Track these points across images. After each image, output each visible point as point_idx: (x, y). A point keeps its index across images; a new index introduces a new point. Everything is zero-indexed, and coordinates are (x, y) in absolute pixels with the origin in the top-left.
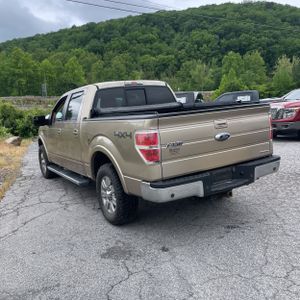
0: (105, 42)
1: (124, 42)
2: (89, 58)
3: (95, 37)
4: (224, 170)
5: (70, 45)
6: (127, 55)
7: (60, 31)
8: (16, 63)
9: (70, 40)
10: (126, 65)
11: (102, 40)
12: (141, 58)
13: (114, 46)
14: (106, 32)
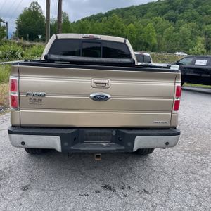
0: (179, 13)
1: (194, 13)
2: (164, 25)
3: (172, 9)
4: (103, 131)
5: (152, 14)
6: (194, 23)
7: (148, 4)
8: (112, 25)
9: (153, 11)
10: (192, 32)
11: (177, 11)
12: (205, 27)
13: (186, 16)
14: (182, 5)
